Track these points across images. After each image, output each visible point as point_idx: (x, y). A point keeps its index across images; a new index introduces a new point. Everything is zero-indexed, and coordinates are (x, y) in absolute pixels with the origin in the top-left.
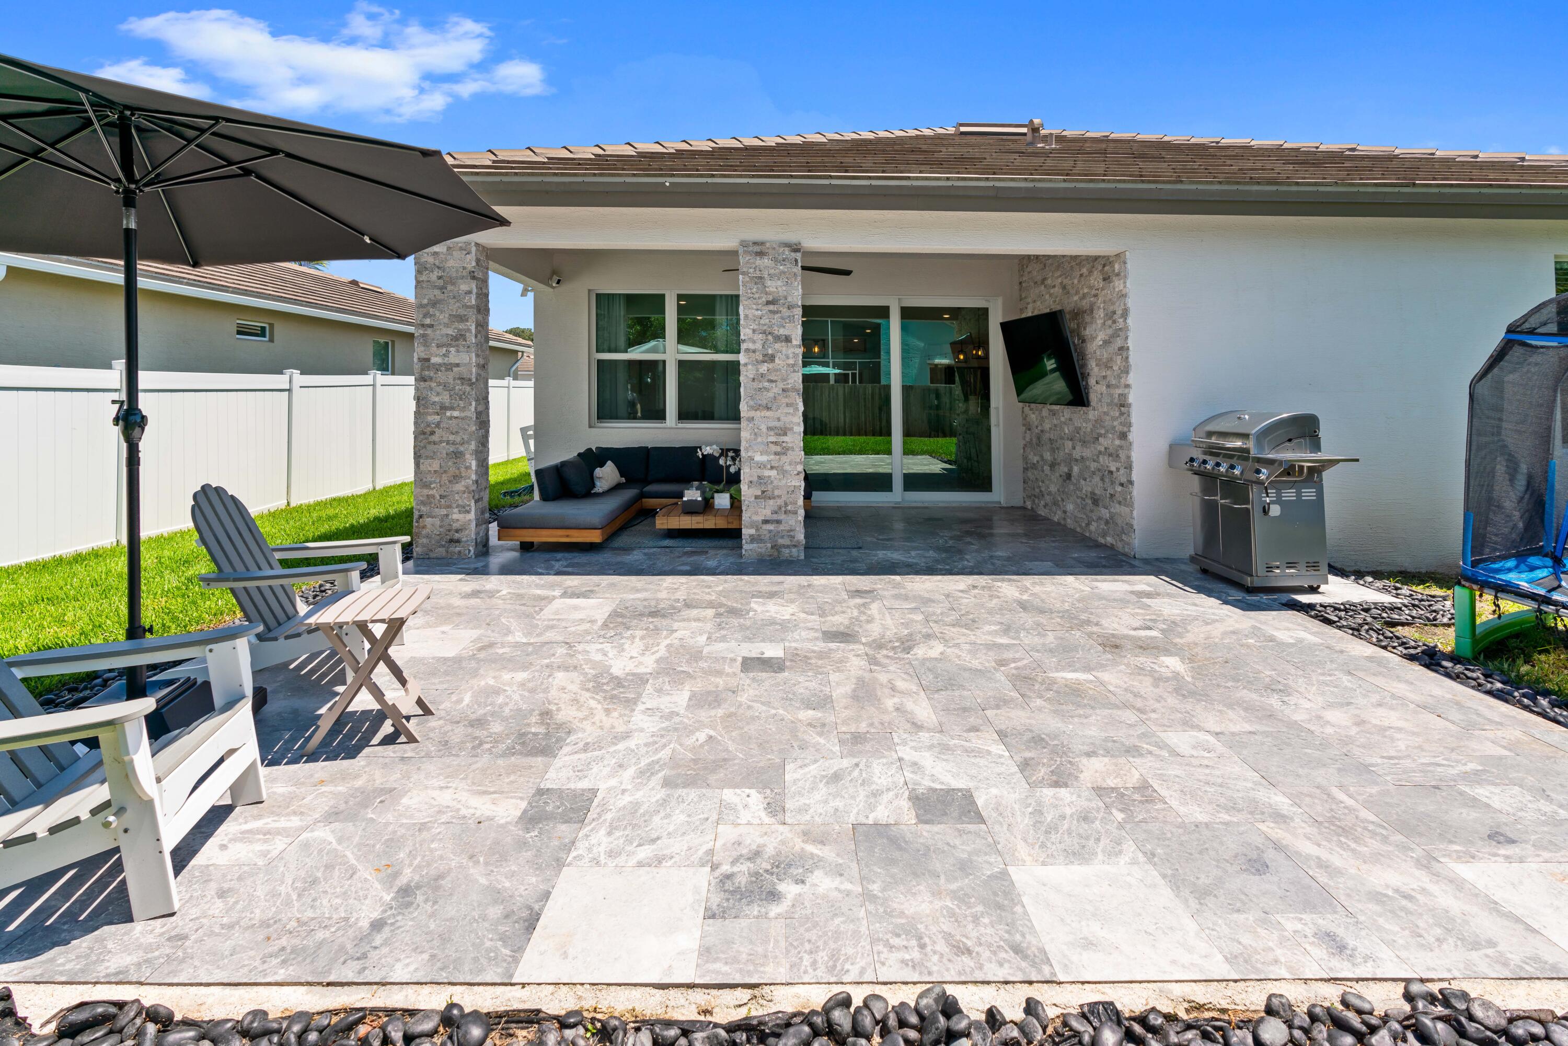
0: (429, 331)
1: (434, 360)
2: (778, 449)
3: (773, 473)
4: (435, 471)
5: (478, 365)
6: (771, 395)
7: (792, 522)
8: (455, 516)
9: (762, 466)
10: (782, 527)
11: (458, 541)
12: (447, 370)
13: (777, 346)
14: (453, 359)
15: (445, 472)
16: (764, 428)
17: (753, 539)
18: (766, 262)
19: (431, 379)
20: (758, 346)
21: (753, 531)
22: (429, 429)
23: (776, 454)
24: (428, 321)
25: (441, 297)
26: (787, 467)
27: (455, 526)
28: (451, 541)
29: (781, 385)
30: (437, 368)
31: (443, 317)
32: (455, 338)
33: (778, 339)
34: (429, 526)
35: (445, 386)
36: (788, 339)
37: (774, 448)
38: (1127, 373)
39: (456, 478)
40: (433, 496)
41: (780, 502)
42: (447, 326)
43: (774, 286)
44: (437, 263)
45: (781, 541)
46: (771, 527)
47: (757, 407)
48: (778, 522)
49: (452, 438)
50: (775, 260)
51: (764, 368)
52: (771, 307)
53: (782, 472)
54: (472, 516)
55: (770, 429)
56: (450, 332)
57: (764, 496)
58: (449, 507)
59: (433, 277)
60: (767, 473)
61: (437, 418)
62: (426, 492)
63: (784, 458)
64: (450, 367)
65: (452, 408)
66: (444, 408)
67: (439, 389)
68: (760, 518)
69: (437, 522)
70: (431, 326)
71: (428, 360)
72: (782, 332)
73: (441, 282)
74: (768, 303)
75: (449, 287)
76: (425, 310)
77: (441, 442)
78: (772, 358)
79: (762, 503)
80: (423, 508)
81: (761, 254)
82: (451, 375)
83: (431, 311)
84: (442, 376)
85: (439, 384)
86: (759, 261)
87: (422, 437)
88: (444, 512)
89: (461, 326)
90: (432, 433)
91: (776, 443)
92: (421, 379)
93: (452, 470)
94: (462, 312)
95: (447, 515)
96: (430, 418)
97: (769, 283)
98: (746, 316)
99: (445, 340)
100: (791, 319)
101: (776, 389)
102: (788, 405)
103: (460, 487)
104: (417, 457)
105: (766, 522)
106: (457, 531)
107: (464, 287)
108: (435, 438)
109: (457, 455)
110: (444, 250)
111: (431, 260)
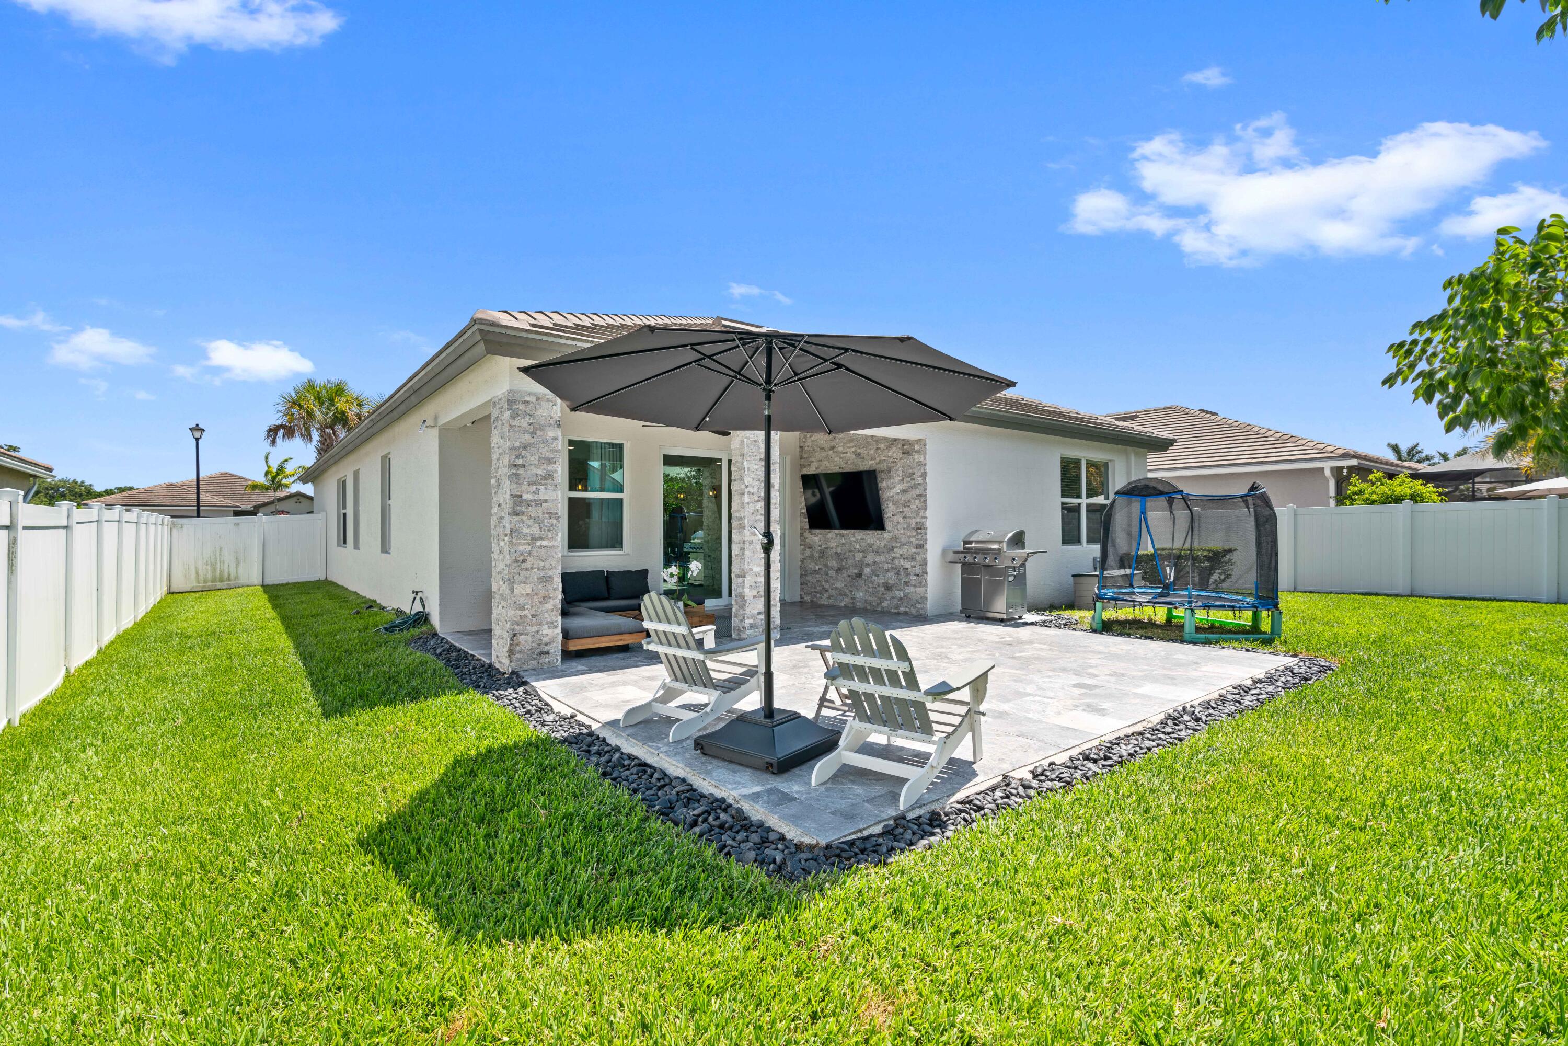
0: (521, 471)
1: (525, 496)
4: (528, 595)
8: (545, 632)
9: (757, 574)
11: (548, 653)
12: (537, 505)
14: (543, 495)
15: (536, 594)
19: (523, 513)
20: (755, 490)
22: (522, 558)
24: (520, 462)
25: (532, 441)
27: (545, 640)
28: (542, 653)
30: (529, 504)
31: (534, 459)
32: (545, 478)
34: (523, 643)
35: (536, 519)
38: (925, 509)
39: (546, 599)
40: (526, 616)
42: (537, 466)
44: (528, 410)
49: (542, 564)
51: (758, 506)
56: (539, 472)
58: (540, 624)
59: (525, 423)
61: (528, 548)
62: (519, 613)
64: (539, 503)
65: (541, 539)
66: (534, 539)
67: (530, 522)
68: (756, 611)
69: (529, 638)
70: (524, 466)
71: (521, 496)
73: (531, 428)
75: (539, 433)
76: (517, 452)
77: (532, 568)
78: (762, 499)
80: (516, 628)
82: (540, 510)
83: (523, 453)
84: (532, 511)
85: (530, 517)
87: (515, 564)
88: (535, 629)
89: (549, 468)
90: (524, 561)
92: (514, 513)
93: (542, 592)
94: (549, 455)
95: (538, 632)
96: (521, 548)
99: (534, 479)
103: (549, 606)
104: (513, 581)
106: (546, 644)
107: (551, 434)
108: (527, 565)
109: (548, 579)
110: (534, 400)
111: (522, 407)
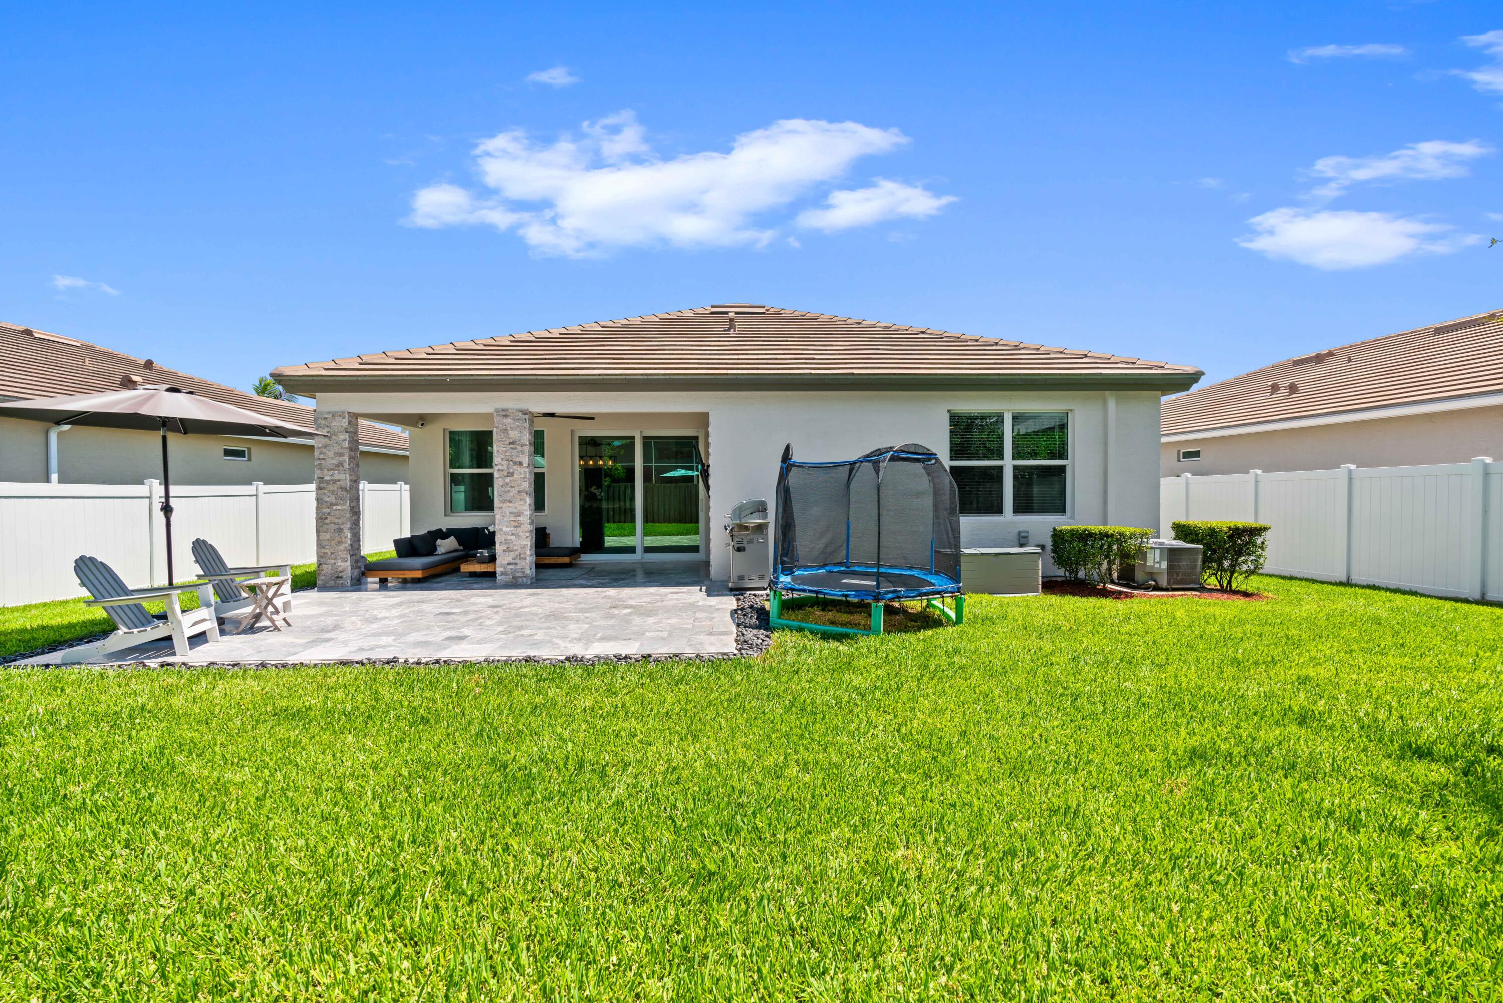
0: (323, 462)
1: (327, 478)
2: (516, 524)
3: (513, 537)
4: (327, 541)
5: (351, 481)
6: (512, 494)
7: (523, 564)
8: (339, 565)
9: (507, 533)
10: (518, 567)
11: (341, 579)
12: (333, 483)
13: (515, 467)
14: (336, 477)
15: (333, 540)
16: (508, 513)
17: (502, 574)
18: (509, 420)
19: (325, 488)
20: (505, 467)
21: (502, 569)
22: (324, 516)
23: (515, 527)
24: (322, 456)
25: (330, 442)
26: (521, 534)
27: (339, 570)
28: (337, 579)
29: (517, 489)
30: (328, 482)
31: (331, 454)
32: (337, 466)
33: (515, 463)
34: (324, 571)
35: (333, 492)
36: (521, 464)
37: (513, 524)
39: (340, 543)
40: (326, 555)
41: (517, 553)
42: (333, 459)
43: (514, 434)
44: (327, 422)
45: (517, 575)
46: (512, 567)
47: (504, 502)
48: (516, 564)
49: (337, 521)
50: (514, 419)
51: (508, 480)
52: (512, 446)
53: (518, 537)
54: (349, 563)
55: (511, 513)
56: (334, 462)
57: (508, 550)
58: (335, 560)
59: (325, 430)
60: (509, 537)
61: (328, 510)
62: (322, 552)
63: (519, 529)
64: (335, 482)
65: (337, 505)
66: (332, 504)
67: (330, 494)
68: (505, 562)
69: (328, 569)
70: (324, 459)
71: (322, 478)
72: (517, 459)
73: (329, 434)
74: (510, 443)
75: (334, 437)
76: (320, 450)
77: (330, 524)
78: (512, 474)
79: (507, 554)
80: (321, 560)
81: (506, 416)
82: (335, 487)
83: (324, 451)
84: (330, 487)
85: (329, 491)
86: (505, 420)
87: (320, 520)
88: (332, 563)
89: (341, 459)
90: (326, 518)
91: (514, 521)
92: (319, 488)
93: (338, 539)
94: (341, 451)
95: (334, 565)
96: (325, 510)
97: (510, 432)
98: (498, 451)
99: (332, 467)
100: (523, 452)
101: (514, 492)
102: (521, 500)
103: (342, 548)
104: (318, 531)
105: (509, 564)
106: (340, 573)
107: (342, 437)
108: (328, 521)
109: (340, 530)
110: (330, 416)
111: (323, 422)
